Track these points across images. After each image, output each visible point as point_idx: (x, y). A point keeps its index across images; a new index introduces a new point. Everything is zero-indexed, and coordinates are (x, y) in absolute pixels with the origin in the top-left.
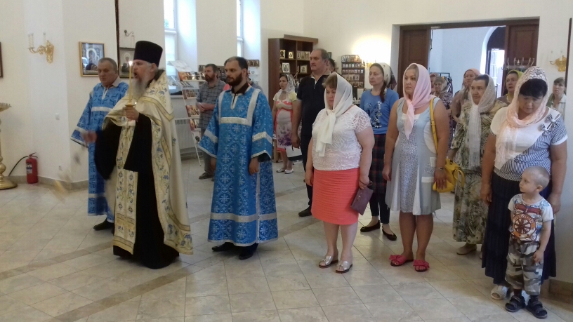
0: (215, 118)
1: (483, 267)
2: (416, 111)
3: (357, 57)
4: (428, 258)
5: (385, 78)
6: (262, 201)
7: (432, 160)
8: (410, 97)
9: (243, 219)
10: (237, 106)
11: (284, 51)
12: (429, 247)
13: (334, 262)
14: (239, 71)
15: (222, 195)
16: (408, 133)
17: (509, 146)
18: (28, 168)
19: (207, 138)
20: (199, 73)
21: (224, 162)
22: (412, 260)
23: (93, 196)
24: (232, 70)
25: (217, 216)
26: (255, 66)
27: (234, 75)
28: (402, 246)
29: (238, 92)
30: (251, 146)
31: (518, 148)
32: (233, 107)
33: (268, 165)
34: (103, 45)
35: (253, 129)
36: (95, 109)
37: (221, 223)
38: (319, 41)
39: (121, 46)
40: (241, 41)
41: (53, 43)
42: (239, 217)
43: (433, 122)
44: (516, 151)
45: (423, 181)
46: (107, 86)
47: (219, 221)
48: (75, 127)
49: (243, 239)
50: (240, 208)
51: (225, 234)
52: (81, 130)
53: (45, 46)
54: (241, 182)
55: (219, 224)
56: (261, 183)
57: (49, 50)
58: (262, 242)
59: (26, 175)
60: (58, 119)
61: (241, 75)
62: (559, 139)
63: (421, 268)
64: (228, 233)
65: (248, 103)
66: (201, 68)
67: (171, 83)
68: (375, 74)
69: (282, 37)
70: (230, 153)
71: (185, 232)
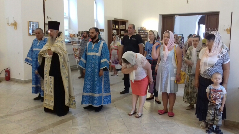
0: (85, 53)
1: (196, 114)
2: (169, 50)
3: (144, 28)
4: (174, 111)
5: (155, 36)
6: (105, 87)
7: (175, 70)
8: (166, 44)
9: (97, 95)
10: (94, 48)
11: (114, 25)
12: (174, 106)
13: (135, 113)
14: (95, 33)
15: (88, 85)
18: (6, 74)
19: (82, 61)
20: (79, 34)
21: (88, 71)
22: (167, 112)
23: (34, 86)
24: (92, 33)
25: (85, 94)
26: (102, 31)
27: (93, 35)
28: (163, 106)
29: (95, 42)
30: (100, 65)
32: (93, 48)
33: (107, 73)
34: (38, 22)
35: (101, 57)
36: (34, 49)
37: (87, 97)
38: (129, 21)
39: (45, 23)
40: (96, 21)
41: (17, 22)
42: (95, 94)
45: (171, 79)
46: (39, 40)
47: (86, 96)
48: (26, 57)
49: (96, 103)
50: (95, 91)
51: (89, 101)
52: (29, 58)
53: (13, 23)
54: (96, 79)
55: (86, 97)
56: (104, 80)
57: (15, 25)
58: (104, 105)
59: (5, 77)
60: (19, 53)
61: (96, 35)
62: (226, 61)
63: (171, 115)
64: (90, 101)
65: (99, 47)
66: (79, 32)
67: (67, 38)
68: (151, 35)
69: (113, 19)
70: (91, 67)
71: (73, 99)
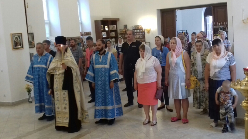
2: (177, 56)
5: (162, 42)
6: (116, 100)
7: (184, 76)
8: (174, 51)
9: (109, 108)
10: (102, 60)
14: (102, 45)
15: (99, 98)
16: (173, 66)
17: (215, 67)
19: (89, 74)
21: (99, 85)
22: (181, 119)
23: (38, 104)
24: (99, 45)
25: (98, 108)
26: (89, 35)
27: (100, 47)
28: (176, 114)
29: (102, 54)
30: (110, 77)
31: (219, 67)
32: (101, 60)
34: (21, 34)
35: (110, 69)
36: (35, 66)
37: (100, 111)
42: (108, 107)
43: (183, 61)
44: (218, 69)
45: (182, 85)
46: (40, 55)
47: (99, 110)
49: (110, 116)
50: (108, 103)
51: (102, 115)
52: (29, 76)
54: (107, 92)
55: (99, 111)
56: (115, 92)
62: (232, 63)
63: (185, 122)
64: (103, 115)
65: (107, 58)
68: (158, 41)
70: (101, 80)
71: (86, 114)
